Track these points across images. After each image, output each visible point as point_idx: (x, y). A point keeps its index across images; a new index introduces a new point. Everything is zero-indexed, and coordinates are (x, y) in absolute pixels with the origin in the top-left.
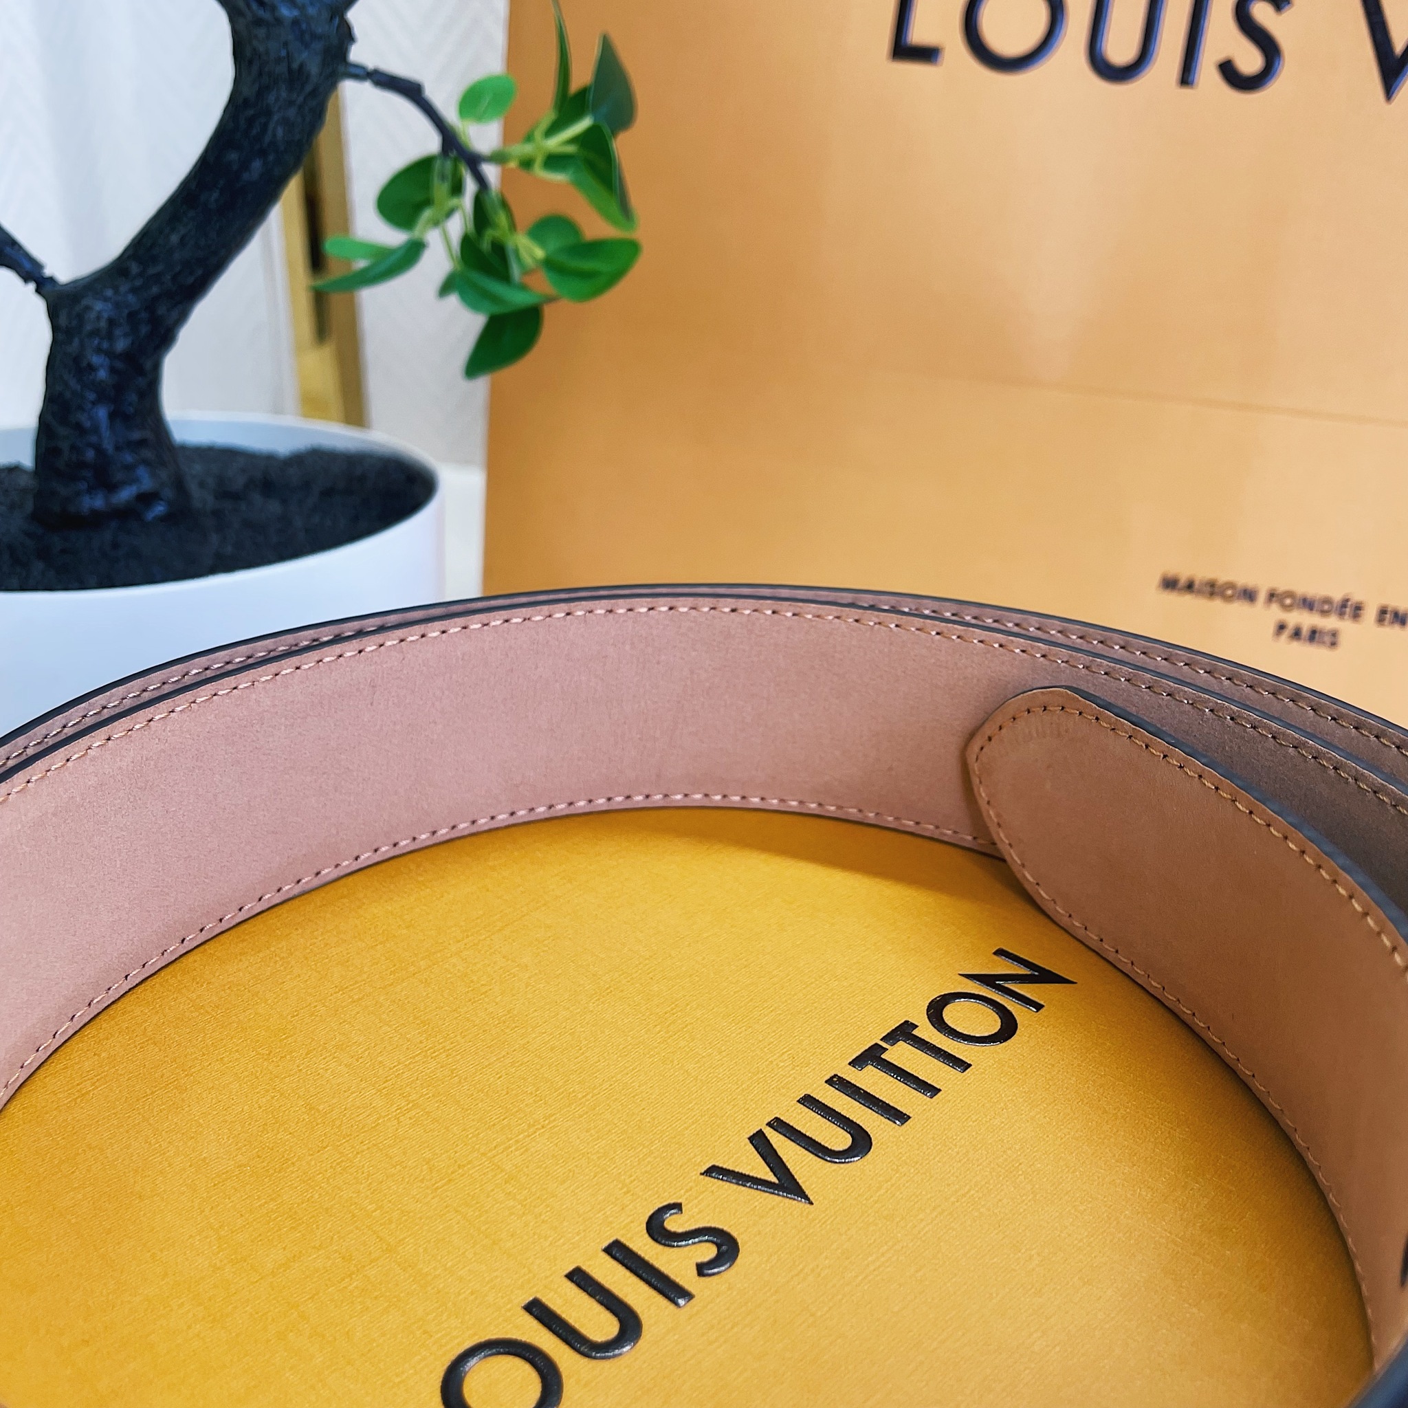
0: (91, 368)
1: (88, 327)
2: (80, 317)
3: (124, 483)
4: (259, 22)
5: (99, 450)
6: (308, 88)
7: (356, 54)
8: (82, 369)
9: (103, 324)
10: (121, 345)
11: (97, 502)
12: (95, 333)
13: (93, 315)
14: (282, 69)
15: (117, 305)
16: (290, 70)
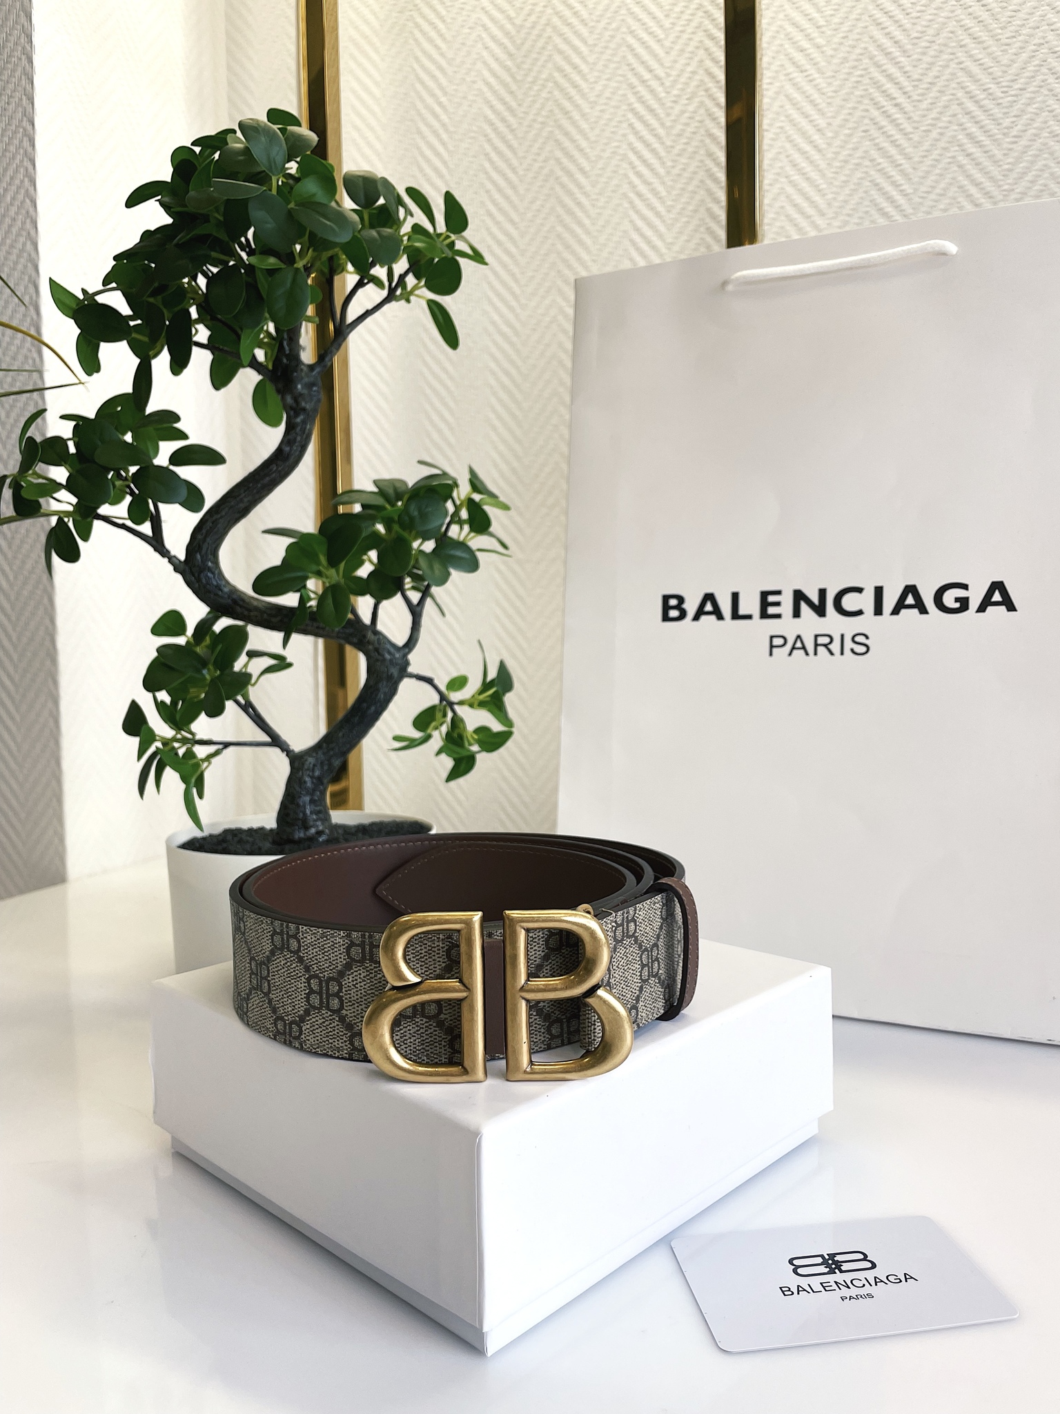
0: (305, 782)
1: (306, 767)
2: (303, 764)
3: (312, 827)
4: (377, 660)
5: (305, 814)
6: (394, 680)
7: (410, 669)
8: (301, 782)
9: (311, 766)
10: (317, 773)
11: (302, 835)
12: (308, 769)
13: (307, 763)
14: (385, 675)
15: (317, 759)
16: (388, 675)
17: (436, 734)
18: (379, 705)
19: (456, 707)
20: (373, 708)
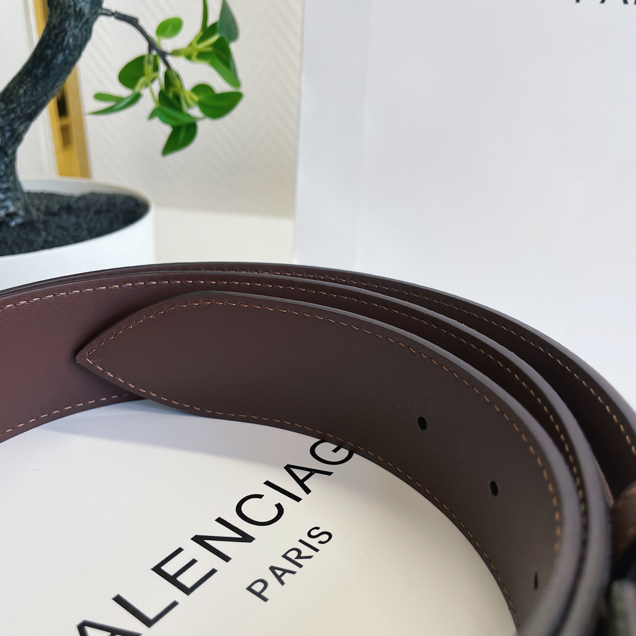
6: (84, 20)
14: (71, 10)
16: (75, 11)
17: (146, 92)
18: (67, 52)
19: (170, 59)
20: (60, 57)
